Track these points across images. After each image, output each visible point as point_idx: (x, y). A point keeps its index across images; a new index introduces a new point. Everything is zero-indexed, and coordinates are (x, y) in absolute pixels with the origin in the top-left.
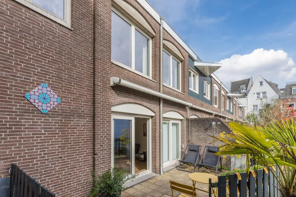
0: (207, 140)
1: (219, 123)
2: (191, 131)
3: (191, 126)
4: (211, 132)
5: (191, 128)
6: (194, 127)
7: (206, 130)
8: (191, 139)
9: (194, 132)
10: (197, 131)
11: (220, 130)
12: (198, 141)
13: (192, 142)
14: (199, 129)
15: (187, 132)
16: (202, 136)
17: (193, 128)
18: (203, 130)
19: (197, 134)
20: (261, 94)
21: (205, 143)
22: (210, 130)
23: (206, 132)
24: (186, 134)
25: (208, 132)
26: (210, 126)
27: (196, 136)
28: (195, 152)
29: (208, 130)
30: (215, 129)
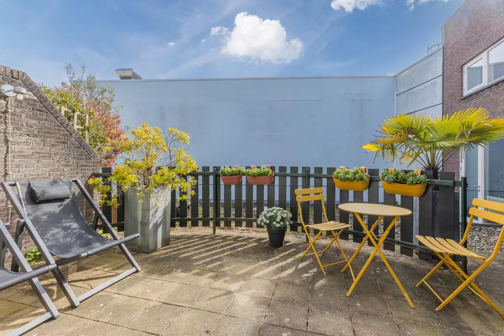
30: (13, 114)
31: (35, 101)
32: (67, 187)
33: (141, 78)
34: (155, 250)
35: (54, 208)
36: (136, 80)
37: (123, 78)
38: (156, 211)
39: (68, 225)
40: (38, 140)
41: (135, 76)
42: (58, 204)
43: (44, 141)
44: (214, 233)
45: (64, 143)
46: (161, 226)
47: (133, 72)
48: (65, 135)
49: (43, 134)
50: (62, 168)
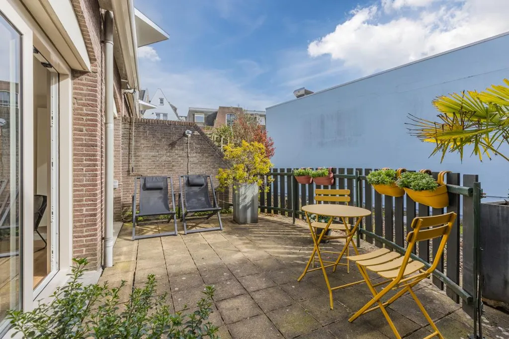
0: (173, 166)
1: (196, 133)
2: (137, 148)
3: (137, 136)
4: (183, 150)
5: (136, 141)
6: (146, 138)
7: (172, 145)
8: (135, 166)
9: (145, 149)
10: (153, 148)
11: (198, 146)
12: (155, 168)
13: (140, 173)
14: (157, 142)
15: (126, 149)
16: (164, 158)
17: (142, 141)
18: (167, 145)
19: (153, 154)
20: (161, 115)
21: (170, 171)
22: (179, 146)
23: (172, 149)
24: (123, 154)
25: (177, 150)
26: (180, 139)
27: (149, 159)
28: (159, 191)
29: (176, 147)
30: (190, 143)
31: (199, 135)
32: (203, 179)
33: (313, 93)
34: (245, 223)
35: (196, 189)
36: (308, 95)
37: (298, 97)
38: (245, 198)
39: (200, 198)
40: (200, 155)
41: (307, 93)
42: (199, 187)
43: (203, 155)
44: (294, 223)
45: (212, 155)
46: (250, 208)
47: (305, 90)
48: (213, 151)
49: (202, 151)
50: (211, 169)
